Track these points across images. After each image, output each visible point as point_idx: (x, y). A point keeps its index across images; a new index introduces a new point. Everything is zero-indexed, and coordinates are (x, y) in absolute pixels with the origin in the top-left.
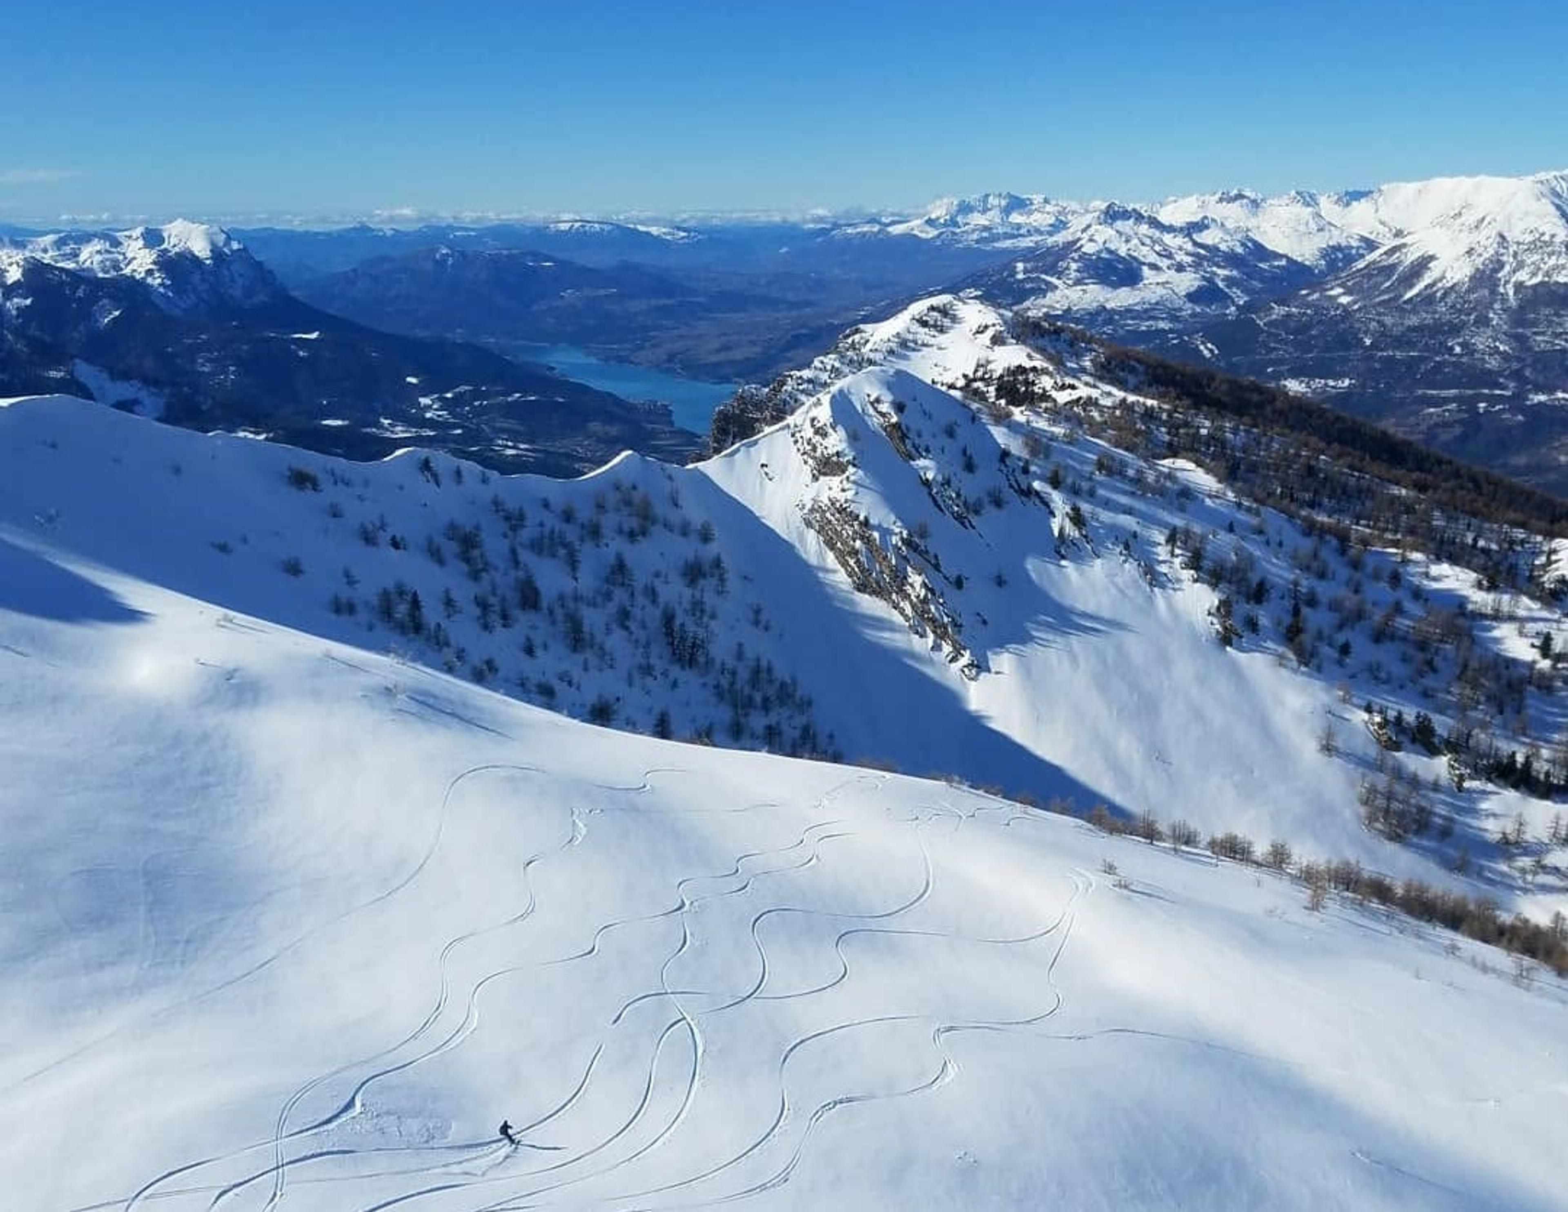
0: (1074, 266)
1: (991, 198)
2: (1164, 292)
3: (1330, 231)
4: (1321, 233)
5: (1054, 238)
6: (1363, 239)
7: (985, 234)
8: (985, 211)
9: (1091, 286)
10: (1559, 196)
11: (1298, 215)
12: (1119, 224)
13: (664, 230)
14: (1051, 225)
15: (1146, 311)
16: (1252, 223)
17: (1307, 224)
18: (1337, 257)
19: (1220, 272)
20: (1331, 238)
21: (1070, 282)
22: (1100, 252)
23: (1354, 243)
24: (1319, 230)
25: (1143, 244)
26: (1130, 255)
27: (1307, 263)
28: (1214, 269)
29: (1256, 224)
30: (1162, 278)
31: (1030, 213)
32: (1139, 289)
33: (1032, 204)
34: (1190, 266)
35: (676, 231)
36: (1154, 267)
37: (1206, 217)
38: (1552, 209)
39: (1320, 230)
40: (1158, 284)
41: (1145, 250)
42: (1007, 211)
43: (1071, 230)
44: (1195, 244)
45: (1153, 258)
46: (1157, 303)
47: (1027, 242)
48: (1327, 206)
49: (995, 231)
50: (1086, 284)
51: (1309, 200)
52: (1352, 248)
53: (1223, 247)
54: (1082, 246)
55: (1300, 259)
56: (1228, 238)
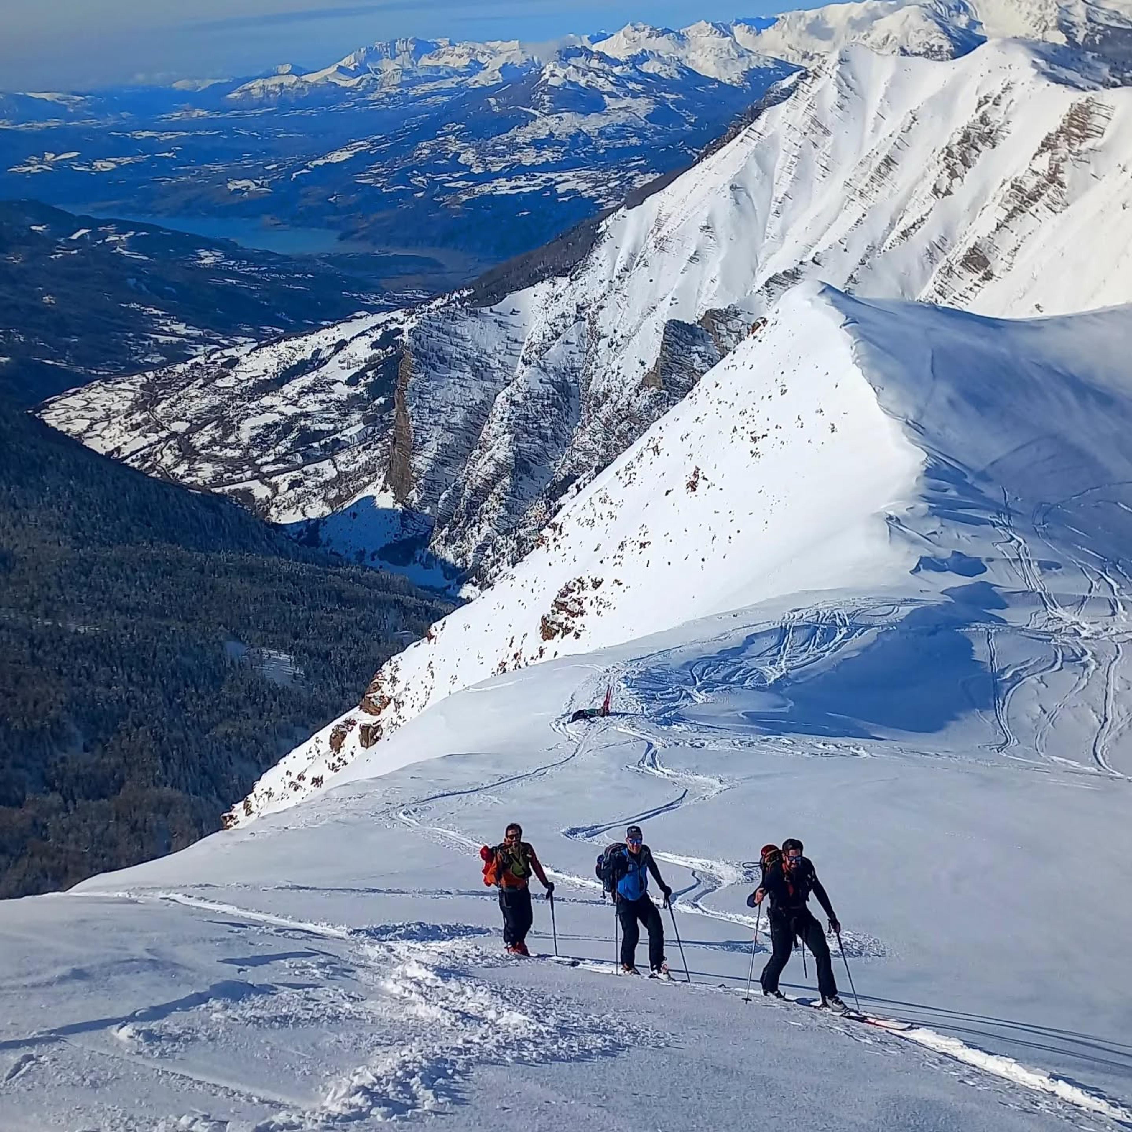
0: (546, 98)
1: (397, 43)
2: (627, 115)
3: (749, 56)
4: (742, 59)
5: (475, 78)
6: (776, 61)
7: (406, 78)
8: (394, 57)
9: (566, 114)
10: (941, 17)
11: (719, 44)
12: (572, 61)
13: (58, 95)
14: (467, 66)
15: (617, 131)
16: (681, 54)
17: (728, 51)
18: (758, 79)
19: (667, 96)
20: (750, 62)
21: (546, 111)
22: (564, 85)
23: (771, 66)
24: (739, 57)
25: (599, 77)
26: (588, 86)
27: (735, 85)
28: (663, 94)
29: (684, 54)
30: (623, 104)
31: (439, 56)
32: (607, 114)
33: (439, 47)
34: (642, 93)
35: (70, 96)
36: (611, 95)
37: (644, 51)
38: (937, 27)
39: (741, 56)
40: (620, 109)
41: (601, 81)
42: (417, 54)
43: (488, 70)
44: (641, 73)
45: (609, 88)
46: (624, 125)
47: (448, 84)
48: (740, 32)
49: (414, 74)
50: (562, 112)
51: (725, 31)
52: (770, 69)
53: (663, 75)
54: (547, 80)
55: (728, 82)
56: (667, 68)
